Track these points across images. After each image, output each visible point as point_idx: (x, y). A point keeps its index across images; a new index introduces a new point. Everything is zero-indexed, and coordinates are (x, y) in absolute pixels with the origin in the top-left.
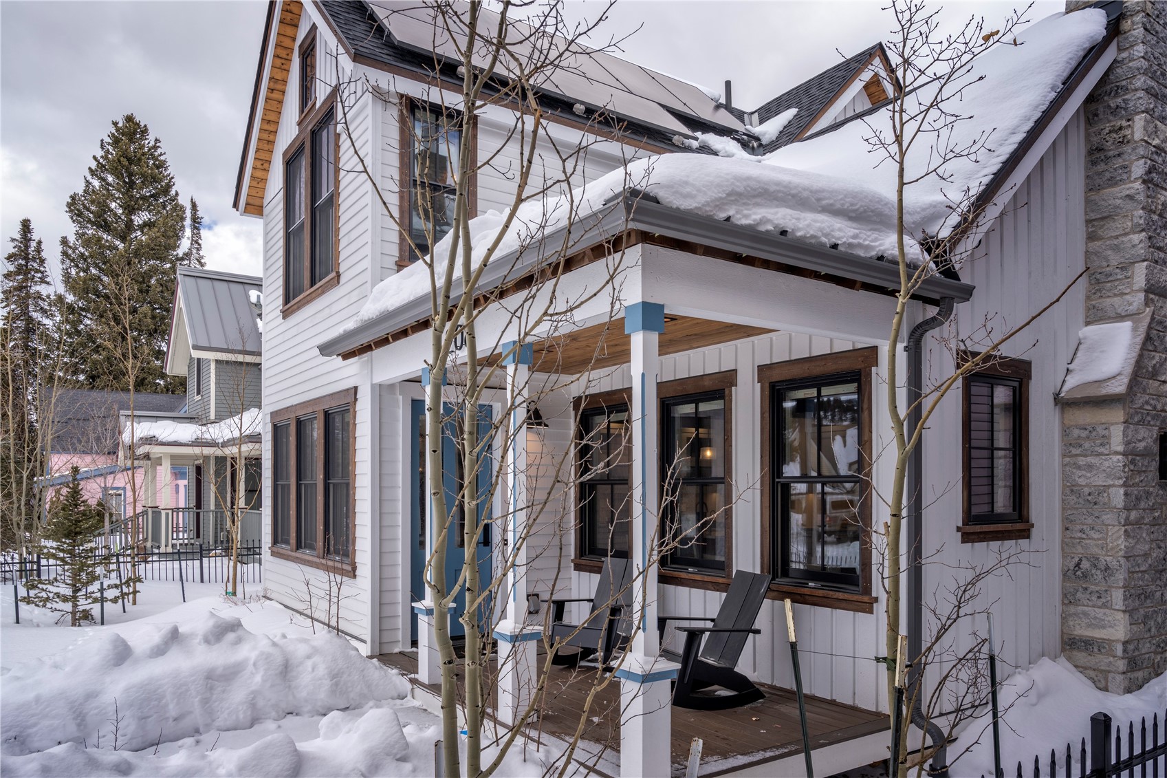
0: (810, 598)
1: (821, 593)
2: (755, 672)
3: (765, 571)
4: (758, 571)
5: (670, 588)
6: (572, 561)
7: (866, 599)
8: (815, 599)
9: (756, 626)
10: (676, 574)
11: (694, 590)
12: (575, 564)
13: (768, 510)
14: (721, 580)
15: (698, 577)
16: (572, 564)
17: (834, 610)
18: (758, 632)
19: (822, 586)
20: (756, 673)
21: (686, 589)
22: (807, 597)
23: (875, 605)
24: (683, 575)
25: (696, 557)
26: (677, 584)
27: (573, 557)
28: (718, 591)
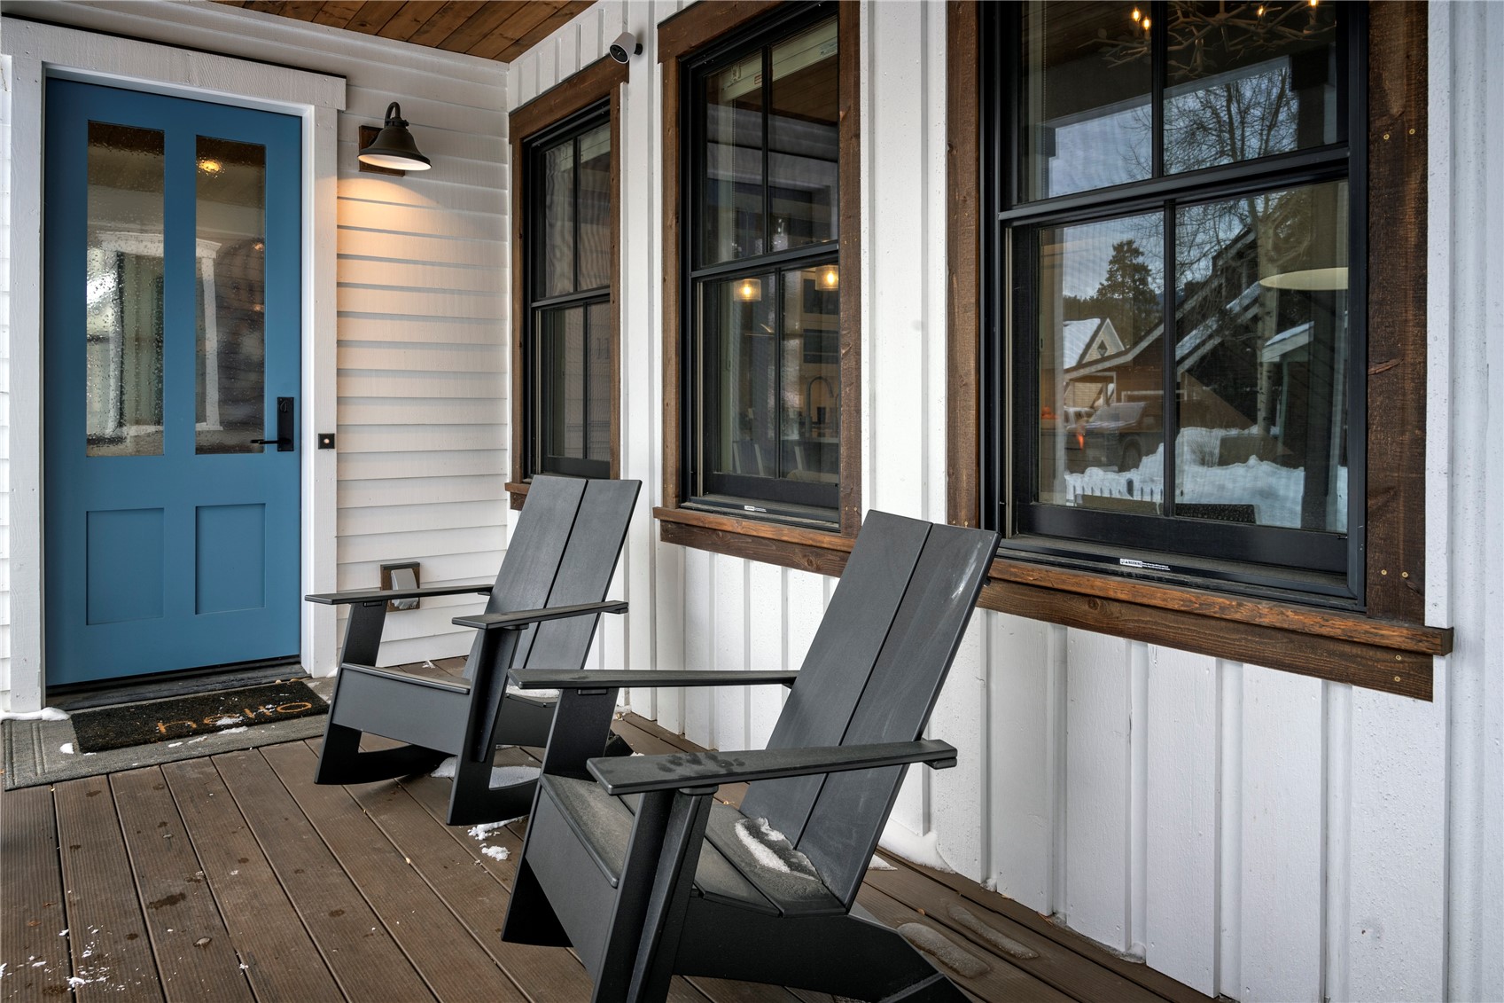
0: (1127, 613)
1: (1175, 597)
2: (927, 829)
3: (963, 514)
4: (939, 516)
5: (699, 558)
6: (507, 487)
7: (1394, 633)
8: (1147, 616)
9: (937, 730)
10: (713, 520)
11: (758, 567)
12: (512, 494)
13: (972, 314)
14: (827, 540)
15: (766, 530)
16: (508, 494)
17: (1230, 668)
18: (943, 757)
19: (1174, 569)
20: (932, 835)
21: (737, 562)
22: (1115, 608)
23: (1439, 665)
24: (730, 523)
25: (762, 475)
26: (715, 548)
27: (508, 479)
28: (818, 570)
